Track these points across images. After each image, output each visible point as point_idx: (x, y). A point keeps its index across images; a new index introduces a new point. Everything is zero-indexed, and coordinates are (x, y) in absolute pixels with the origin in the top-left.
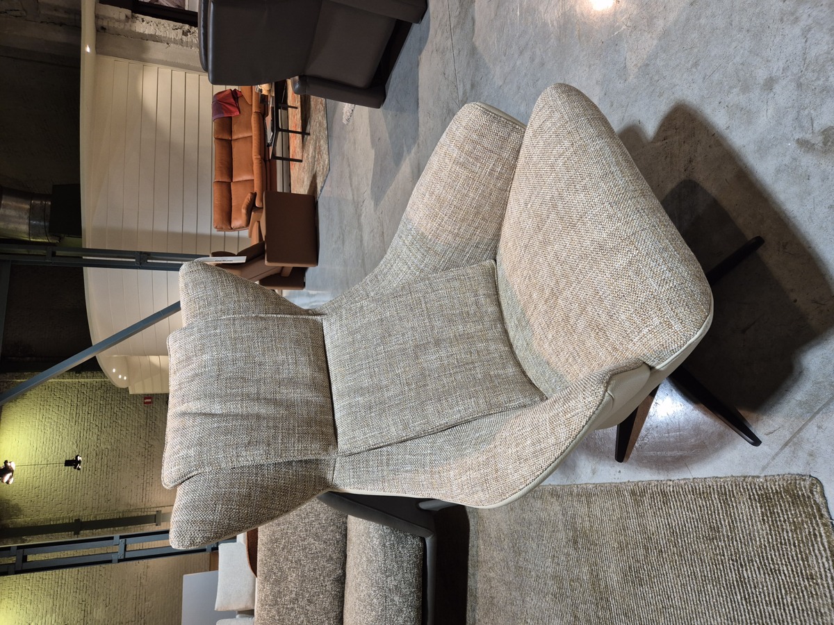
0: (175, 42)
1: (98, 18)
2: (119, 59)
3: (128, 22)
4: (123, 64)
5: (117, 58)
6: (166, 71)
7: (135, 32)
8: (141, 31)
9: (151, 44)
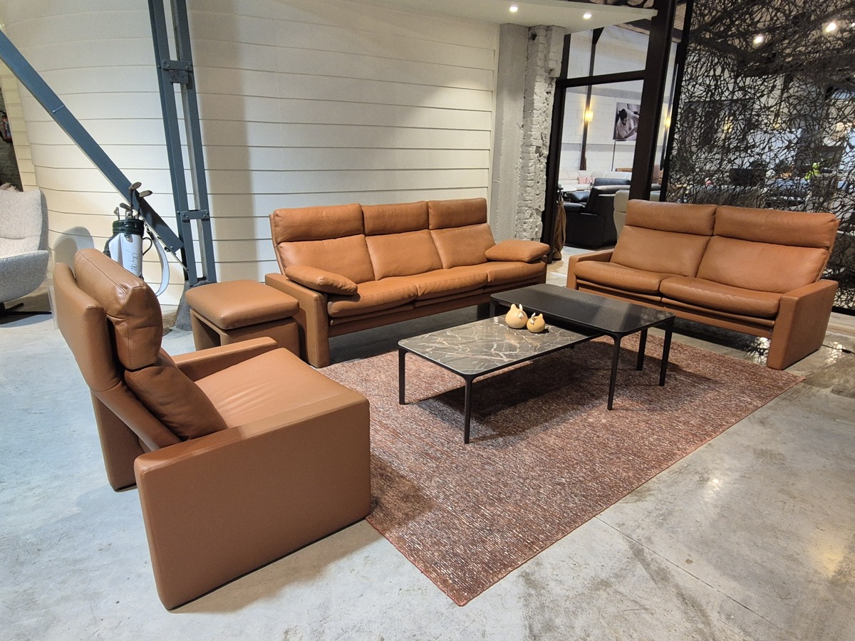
0: (527, 136)
1: (547, 30)
2: (497, 56)
3: (545, 71)
4: (491, 62)
5: (497, 53)
6: (488, 122)
7: (535, 81)
8: (536, 90)
9: (521, 103)
